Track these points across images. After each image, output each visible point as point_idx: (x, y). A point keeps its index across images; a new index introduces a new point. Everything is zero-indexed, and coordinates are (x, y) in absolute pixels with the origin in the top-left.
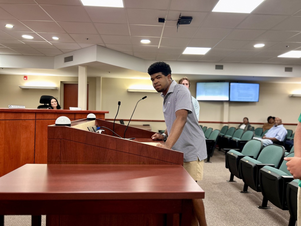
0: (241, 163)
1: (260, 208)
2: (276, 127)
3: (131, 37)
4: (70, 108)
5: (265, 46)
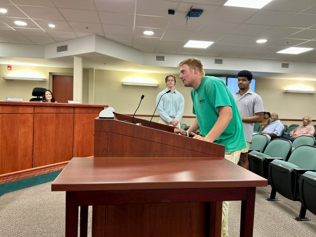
1: (269, 200)
3: (134, 28)
4: (68, 101)
5: (267, 42)
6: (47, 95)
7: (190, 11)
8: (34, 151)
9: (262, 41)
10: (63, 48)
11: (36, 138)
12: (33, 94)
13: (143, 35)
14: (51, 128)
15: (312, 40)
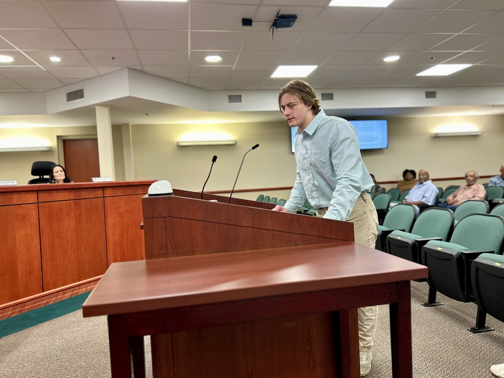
0: (389, 242)
1: (426, 305)
2: (421, 185)
3: (189, 53)
4: (93, 179)
5: (400, 59)
6: (57, 172)
7: (277, 18)
8: (44, 264)
9: (392, 59)
10: (77, 95)
11: (45, 243)
12: (33, 173)
13: (204, 62)
14: (68, 224)
15: (469, 51)
